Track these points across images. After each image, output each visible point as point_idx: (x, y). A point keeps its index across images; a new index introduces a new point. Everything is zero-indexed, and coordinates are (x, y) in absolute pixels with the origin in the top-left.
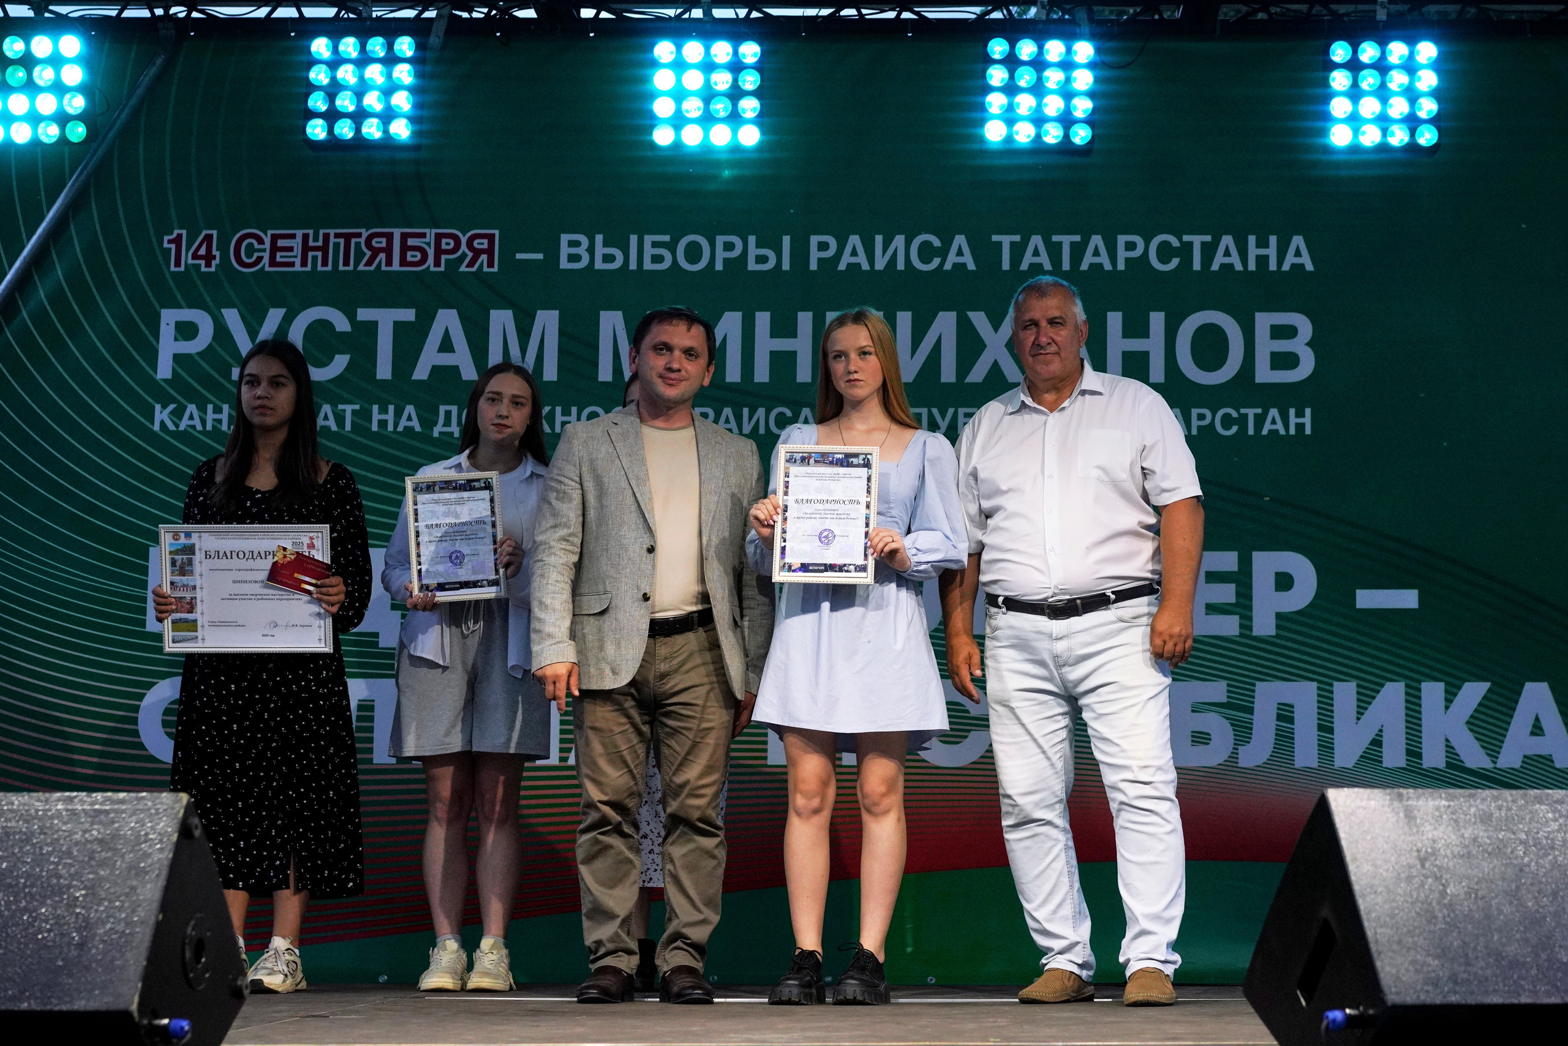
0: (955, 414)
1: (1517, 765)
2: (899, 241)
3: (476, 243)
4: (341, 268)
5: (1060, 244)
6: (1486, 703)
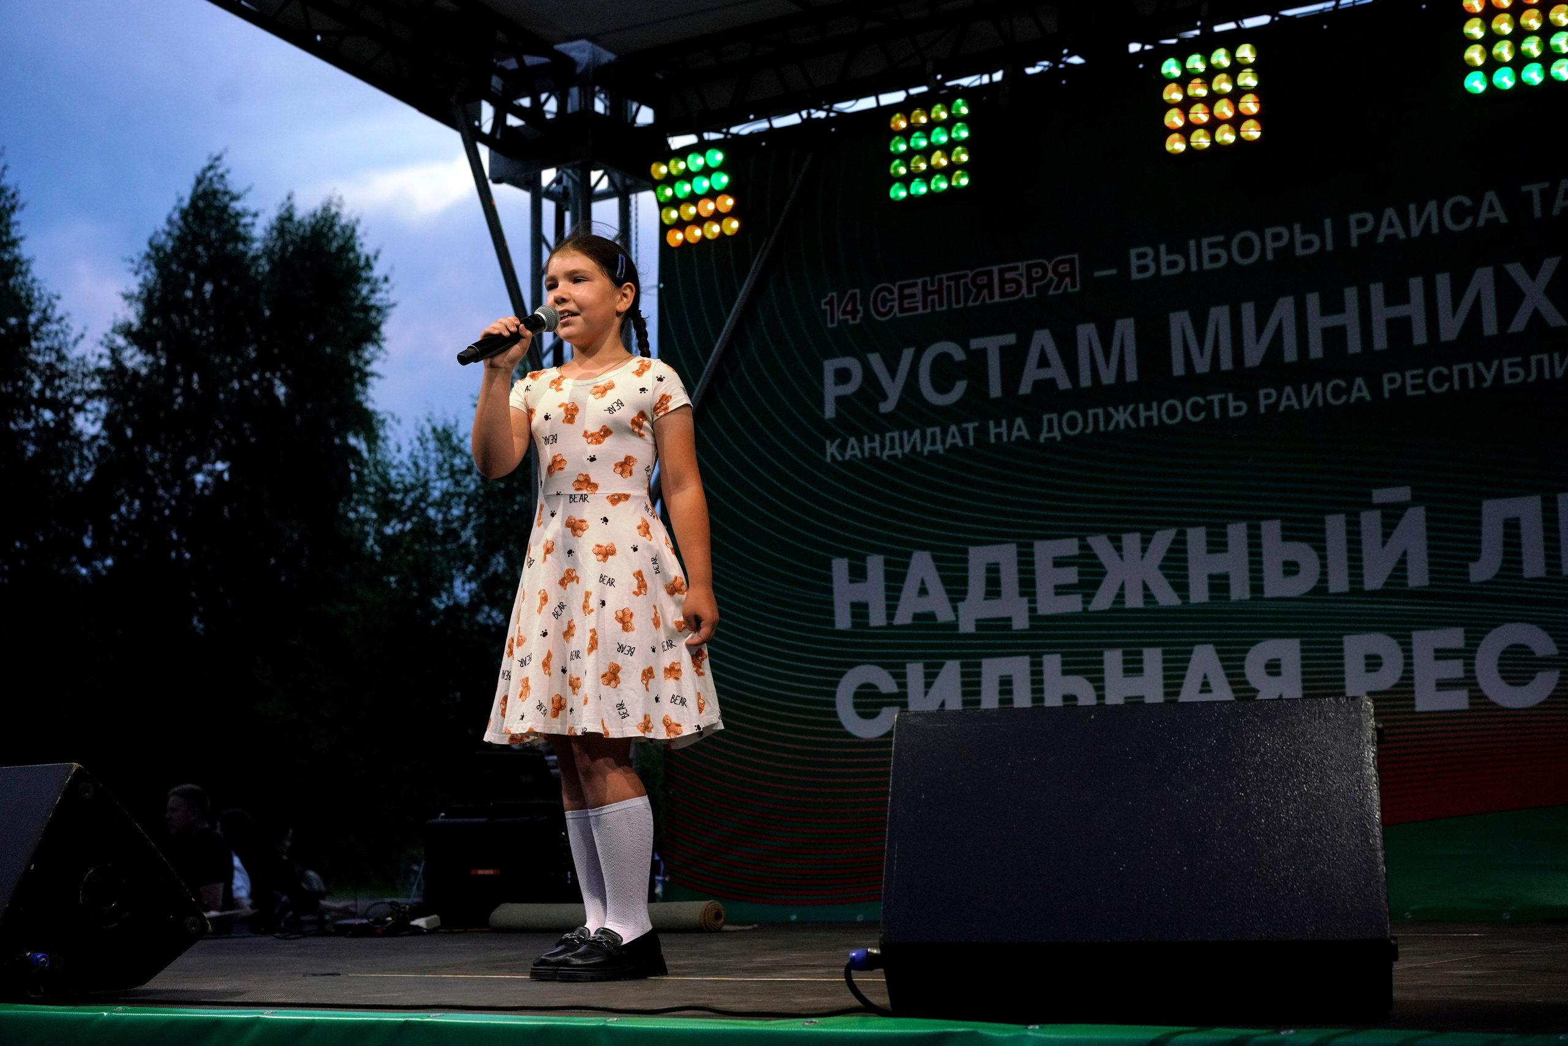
0: (1501, 367)
2: (1432, 206)
3: (1060, 269)
4: (954, 306)
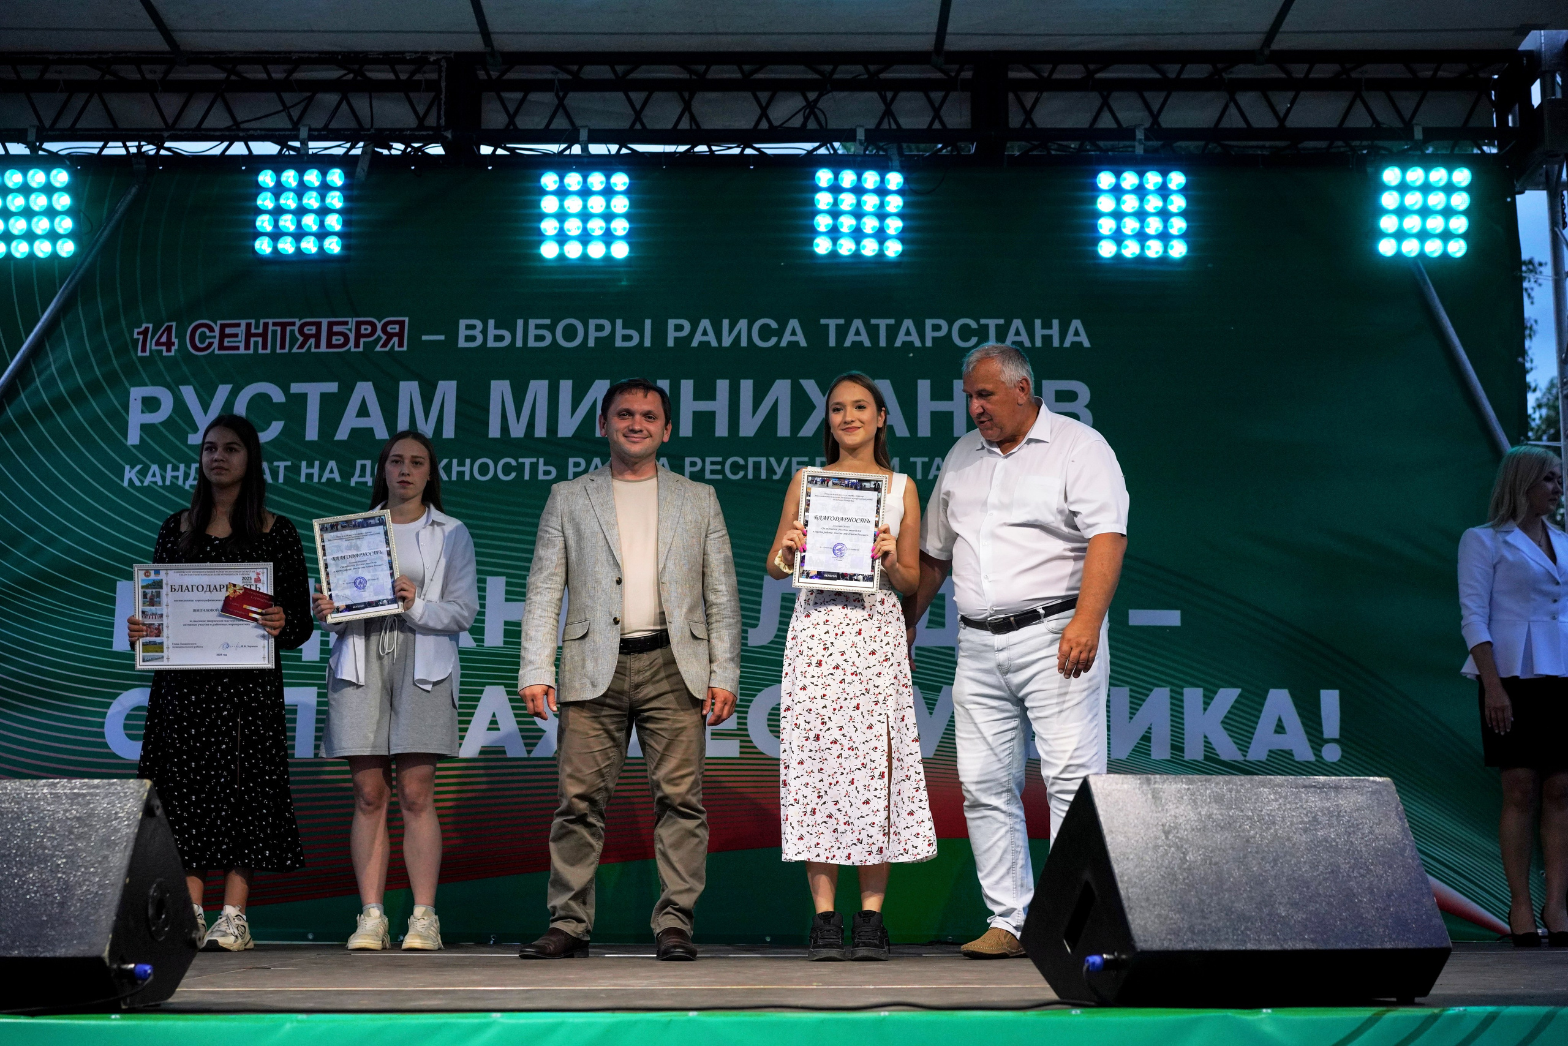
0: (789, 464)
1: (1263, 757)
2: (743, 324)
3: (389, 329)
4: (278, 351)
5: (877, 326)
6: (1237, 705)
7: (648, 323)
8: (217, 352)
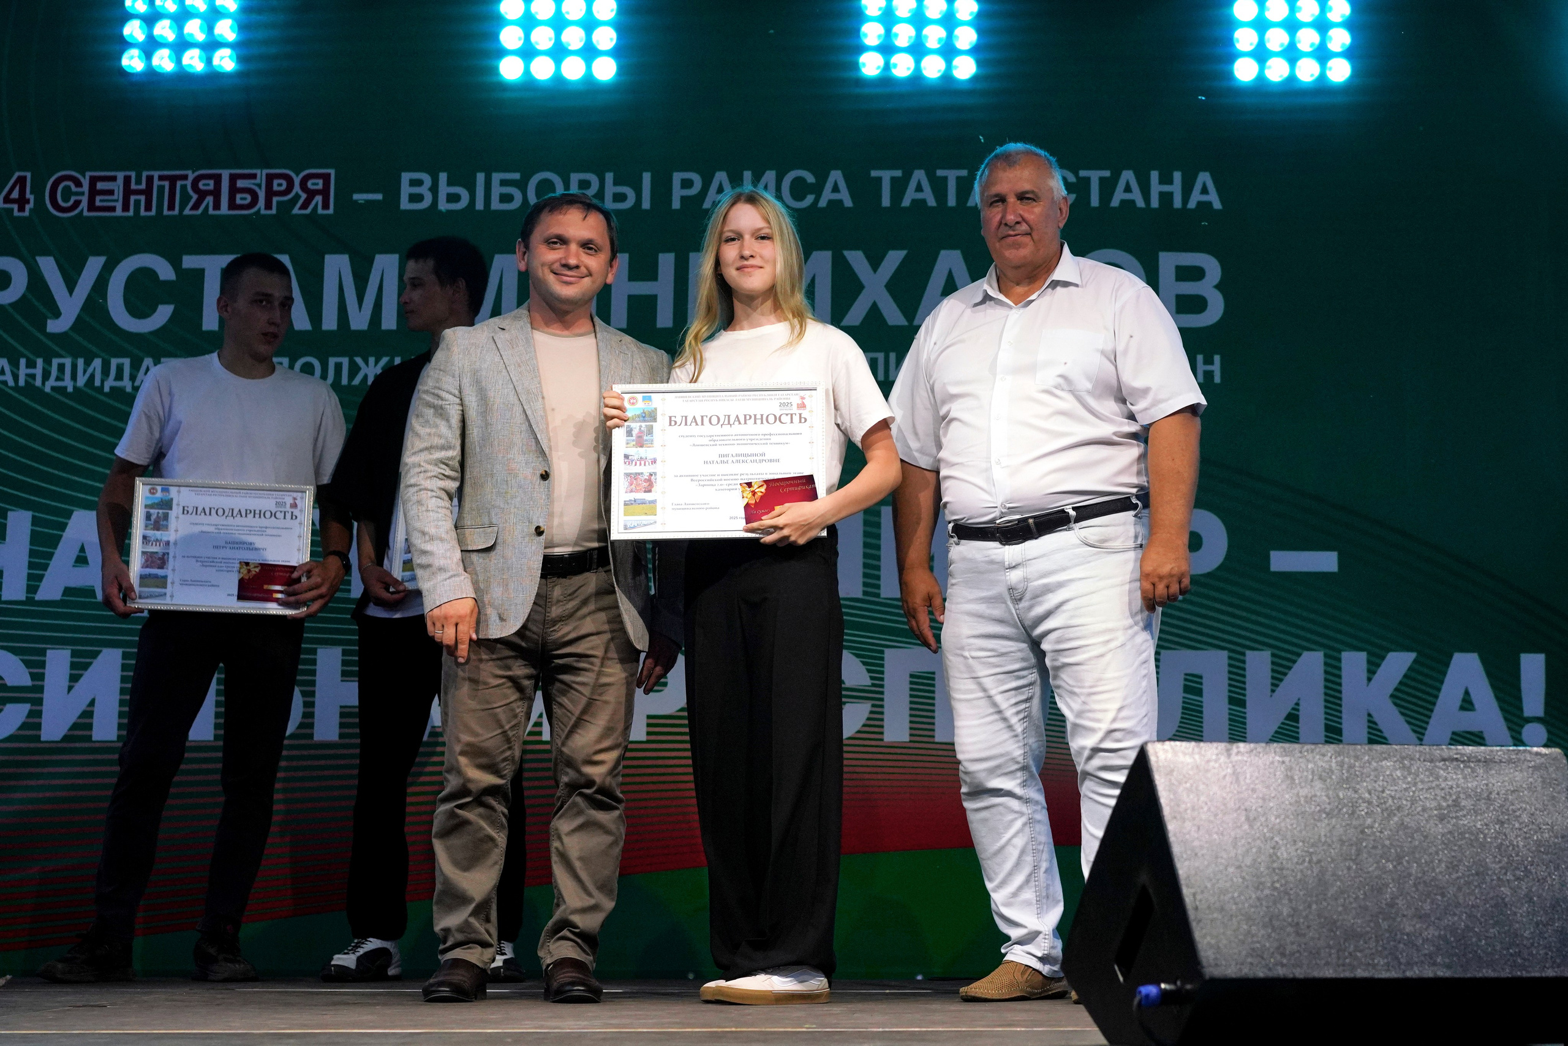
2: (770, 177)
3: (310, 184)
4: (166, 212)
5: (945, 179)
6: (1411, 674)
7: (647, 177)
8: (86, 213)
